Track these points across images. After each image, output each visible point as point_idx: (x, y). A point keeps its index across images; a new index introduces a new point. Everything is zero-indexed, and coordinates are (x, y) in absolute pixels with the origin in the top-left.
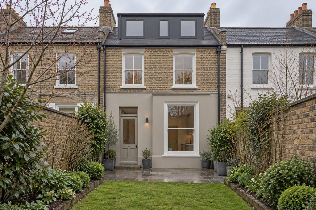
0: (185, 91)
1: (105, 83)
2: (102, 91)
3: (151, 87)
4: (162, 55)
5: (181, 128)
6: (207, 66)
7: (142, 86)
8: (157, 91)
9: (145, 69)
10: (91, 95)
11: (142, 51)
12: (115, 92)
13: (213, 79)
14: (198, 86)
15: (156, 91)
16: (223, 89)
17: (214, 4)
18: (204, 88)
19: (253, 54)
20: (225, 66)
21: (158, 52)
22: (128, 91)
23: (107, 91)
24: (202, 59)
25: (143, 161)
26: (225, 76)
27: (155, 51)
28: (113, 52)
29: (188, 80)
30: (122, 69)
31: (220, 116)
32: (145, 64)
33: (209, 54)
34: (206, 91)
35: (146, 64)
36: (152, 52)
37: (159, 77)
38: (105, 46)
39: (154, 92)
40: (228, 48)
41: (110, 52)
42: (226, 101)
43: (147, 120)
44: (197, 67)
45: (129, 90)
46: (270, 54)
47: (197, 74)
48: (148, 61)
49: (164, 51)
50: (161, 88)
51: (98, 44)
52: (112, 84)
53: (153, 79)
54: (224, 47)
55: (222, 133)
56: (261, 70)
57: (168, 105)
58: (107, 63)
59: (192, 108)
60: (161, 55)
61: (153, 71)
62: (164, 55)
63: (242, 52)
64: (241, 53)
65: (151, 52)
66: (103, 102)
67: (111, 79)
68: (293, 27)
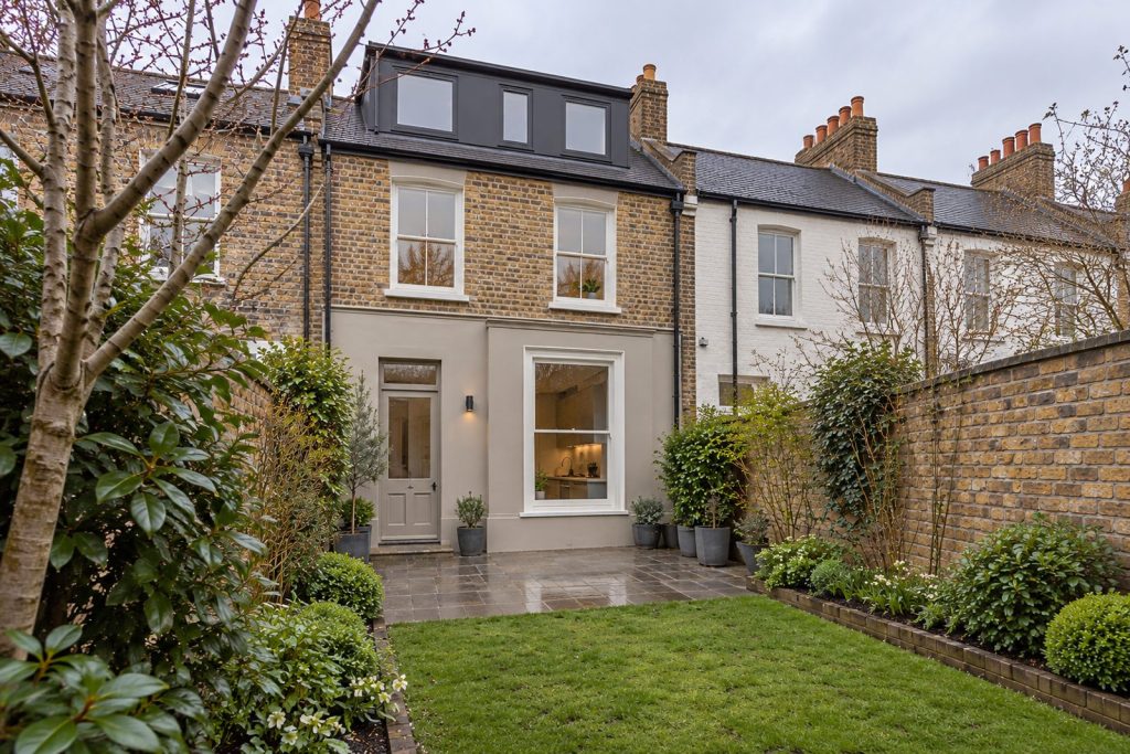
0: (588, 320)
1: (328, 275)
2: (317, 301)
3: (484, 298)
4: (522, 201)
5: (573, 431)
6: (645, 248)
7: (457, 292)
8: (504, 311)
9: (467, 239)
10: (275, 311)
11: (459, 178)
12: (363, 307)
13: (660, 289)
14: (624, 306)
15: (501, 314)
16: (686, 322)
17: (651, 68)
18: (638, 312)
19: (761, 228)
20: (693, 253)
21: (509, 190)
22: (409, 307)
23: (336, 302)
24: (631, 226)
25: (461, 532)
26: (693, 283)
27: (499, 184)
28: (358, 171)
29: (593, 287)
30: (388, 231)
31: (680, 399)
32: (467, 222)
33: (651, 213)
34: (643, 324)
35: (469, 223)
36: (490, 188)
37: (510, 270)
38: (329, 147)
39: (494, 315)
40: (700, 204)
41: (347, 167)
42: (697, 355)
43: (469, 404)
44: (618, 250)
45: (412, 305)
46: (797, 233)
47: (619, 271)
48: (477, 215)
49: (526, 186)
50: (517, 306)
51: (305, 138)
52: (355, 278)
53: (491, 274)
54: (691, 200)
55: (711, 448)
56: (776, 274)
57: (534, 359)
58: (336, 207)
59: (603, 372)
60: (516, 201)
61: (494, 247)
62: (527, 202)
63: (733, 221)
64: (731, 220)
65: (486, 185)
66: (320, 339)
67: (352, 261)
68: (828, 166)
